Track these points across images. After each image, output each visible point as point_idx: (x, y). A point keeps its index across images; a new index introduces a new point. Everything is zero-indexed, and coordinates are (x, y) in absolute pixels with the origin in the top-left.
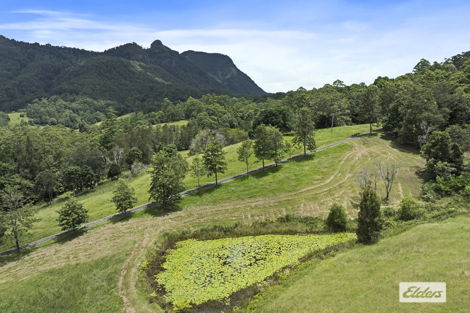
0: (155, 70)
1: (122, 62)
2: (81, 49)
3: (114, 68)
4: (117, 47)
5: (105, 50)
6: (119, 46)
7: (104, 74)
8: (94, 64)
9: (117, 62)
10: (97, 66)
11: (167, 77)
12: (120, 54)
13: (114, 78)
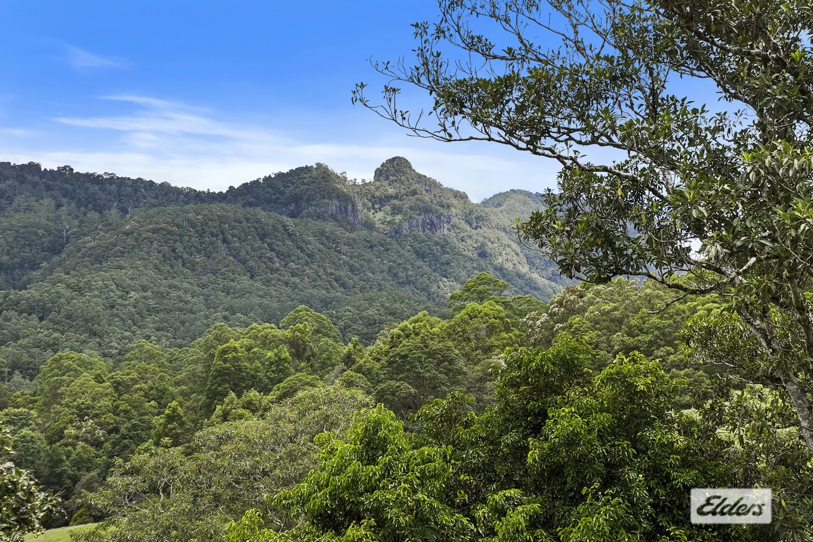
0: (371, 247)
1: (258, 221)
2: (158, 181)
3: (225, 241)
4: (267, 179)
5: (231, 187)
6: (273, 176)
7: (185, 256)
8: (163, 225)
9: (240, 223)
10: (169, 232)
11: (406, 269)
12: (274, 197)
13: (214, 272)
